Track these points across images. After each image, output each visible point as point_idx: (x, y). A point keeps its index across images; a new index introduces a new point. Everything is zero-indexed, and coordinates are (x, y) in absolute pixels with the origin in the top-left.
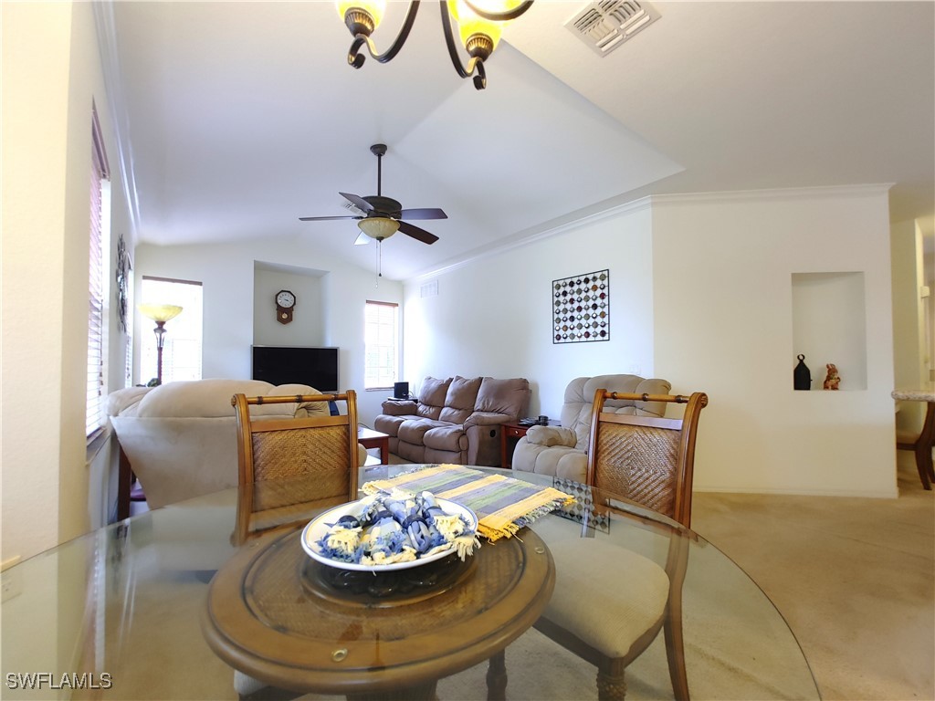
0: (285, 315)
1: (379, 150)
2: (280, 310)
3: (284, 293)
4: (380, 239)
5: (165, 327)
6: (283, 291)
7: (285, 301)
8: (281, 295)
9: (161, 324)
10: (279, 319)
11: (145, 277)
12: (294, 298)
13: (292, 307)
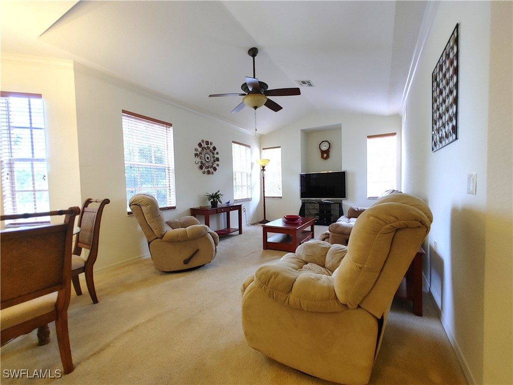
0: (325, 154)
1: (253, 52)
2: (323, 152)
3: (324, 143)
4: (256, 108)
5: (265, 168)
7: (324, 148)
8: (322, 144)
10: (322, 157)
11: (263, 149)
12: (329, 144)
13: (328, 149)
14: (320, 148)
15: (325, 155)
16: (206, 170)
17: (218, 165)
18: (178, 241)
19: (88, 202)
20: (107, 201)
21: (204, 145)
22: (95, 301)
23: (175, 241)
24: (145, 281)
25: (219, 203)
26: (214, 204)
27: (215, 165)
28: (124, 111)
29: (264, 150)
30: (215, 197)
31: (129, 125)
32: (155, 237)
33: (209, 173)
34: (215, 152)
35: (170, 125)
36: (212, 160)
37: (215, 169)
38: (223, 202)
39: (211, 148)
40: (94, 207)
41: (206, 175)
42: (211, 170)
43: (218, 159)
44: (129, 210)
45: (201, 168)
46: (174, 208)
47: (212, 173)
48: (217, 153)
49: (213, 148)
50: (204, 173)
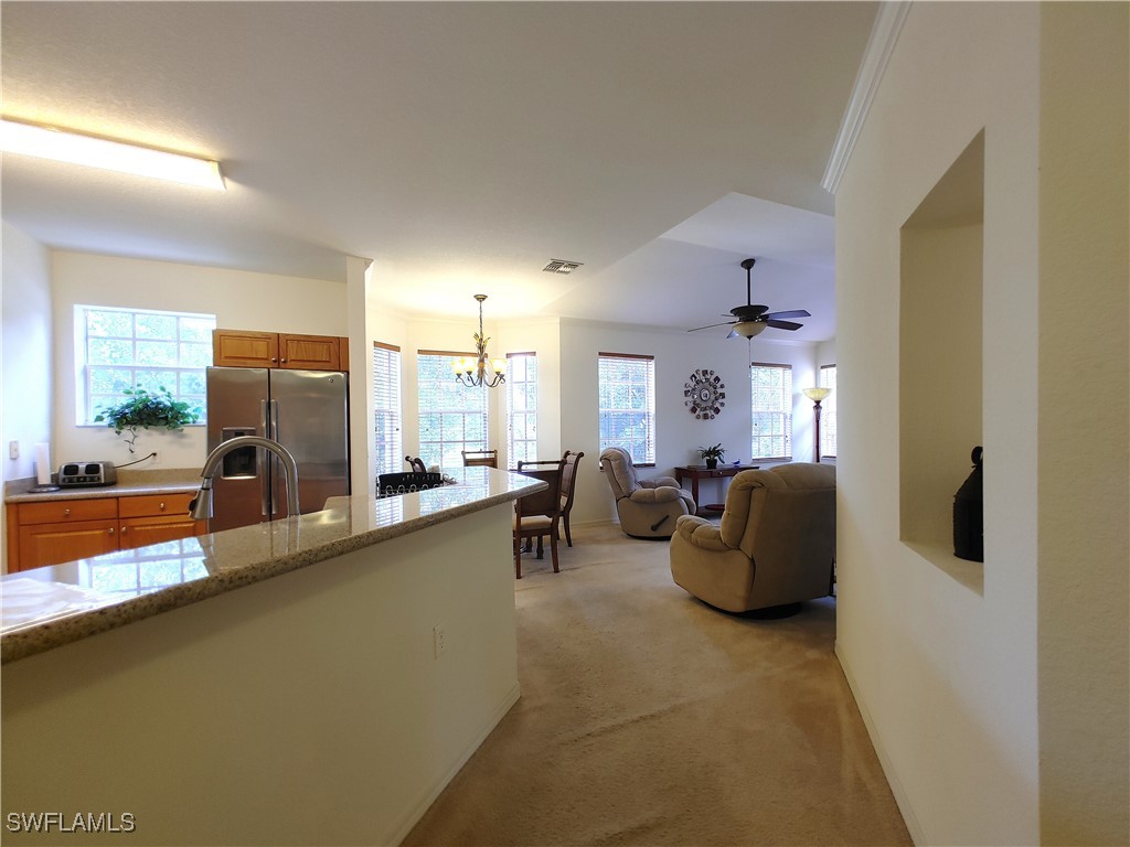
1: (748, 264)
4: (750, 337)
5: (821, 404)
9: (818, 402)
11: (822, 367)
16: (702, 413)
17: (722, 404)
18: (645, 503)
19: (567, 453)
20: (581, 455)
21: (700, 377)
22: (570, 545)
23: (643, 502)
24: (611, 540)
25: (719, 463)
26: (712, 464)
27: (717, 405)
28: (600, 354)
29: (825, 370)
30: (714, 453)
31: (607, 367)
32: (623, 495)
33: (706, 416)
34: (718, 385)
35: (652, 358)
36: (713, 397)
38: (727, 460)
39: (712, 380)
40: (572, 459)
41: (701, 420)
42: (712, 412)
43: (723, 395)
44: (601, 465)
45: (694, 410)
46: (653, 465)
47: (712, 417)
50: (698, 417)
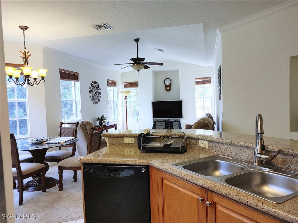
2: (166, 86)
3: (167, 80)
6: (166, 79)
7: (168, 83)
8: (166, 80)
10: (166, 89)
12: (171, 81)
13: (170, 84)
14: (165, 84)
15: (168, 88)
37: (99, 100)
48: (100, 89)
49: (98, 86)
